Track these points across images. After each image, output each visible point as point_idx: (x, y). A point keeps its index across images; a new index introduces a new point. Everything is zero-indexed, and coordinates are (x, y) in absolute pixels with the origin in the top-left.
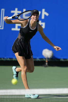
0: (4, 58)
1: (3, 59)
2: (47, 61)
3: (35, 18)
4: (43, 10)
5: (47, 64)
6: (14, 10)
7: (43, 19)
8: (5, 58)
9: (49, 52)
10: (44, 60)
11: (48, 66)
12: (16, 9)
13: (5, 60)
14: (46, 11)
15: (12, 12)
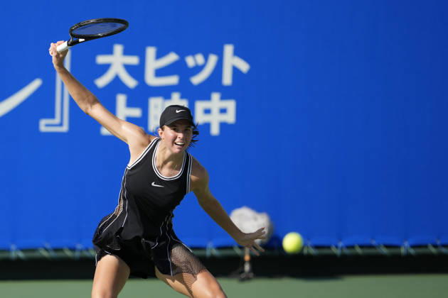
0: (73, 249)
1: (68, 253)
2: (247, 258)
3: (177, 140)
4: (229, 50)
5: (247, 267)
6: (110, 52)
7: (227, 87)
8: (79, 246)
9: (255, 219)
10: (238, 251)
11: (251, 275)
12: (118, 49)
13: (77, 254)
14: (237, 53)
15: (102, 59)
